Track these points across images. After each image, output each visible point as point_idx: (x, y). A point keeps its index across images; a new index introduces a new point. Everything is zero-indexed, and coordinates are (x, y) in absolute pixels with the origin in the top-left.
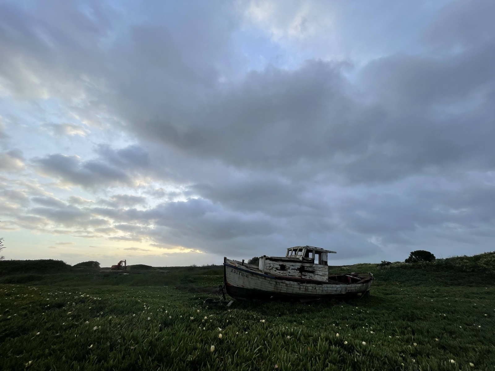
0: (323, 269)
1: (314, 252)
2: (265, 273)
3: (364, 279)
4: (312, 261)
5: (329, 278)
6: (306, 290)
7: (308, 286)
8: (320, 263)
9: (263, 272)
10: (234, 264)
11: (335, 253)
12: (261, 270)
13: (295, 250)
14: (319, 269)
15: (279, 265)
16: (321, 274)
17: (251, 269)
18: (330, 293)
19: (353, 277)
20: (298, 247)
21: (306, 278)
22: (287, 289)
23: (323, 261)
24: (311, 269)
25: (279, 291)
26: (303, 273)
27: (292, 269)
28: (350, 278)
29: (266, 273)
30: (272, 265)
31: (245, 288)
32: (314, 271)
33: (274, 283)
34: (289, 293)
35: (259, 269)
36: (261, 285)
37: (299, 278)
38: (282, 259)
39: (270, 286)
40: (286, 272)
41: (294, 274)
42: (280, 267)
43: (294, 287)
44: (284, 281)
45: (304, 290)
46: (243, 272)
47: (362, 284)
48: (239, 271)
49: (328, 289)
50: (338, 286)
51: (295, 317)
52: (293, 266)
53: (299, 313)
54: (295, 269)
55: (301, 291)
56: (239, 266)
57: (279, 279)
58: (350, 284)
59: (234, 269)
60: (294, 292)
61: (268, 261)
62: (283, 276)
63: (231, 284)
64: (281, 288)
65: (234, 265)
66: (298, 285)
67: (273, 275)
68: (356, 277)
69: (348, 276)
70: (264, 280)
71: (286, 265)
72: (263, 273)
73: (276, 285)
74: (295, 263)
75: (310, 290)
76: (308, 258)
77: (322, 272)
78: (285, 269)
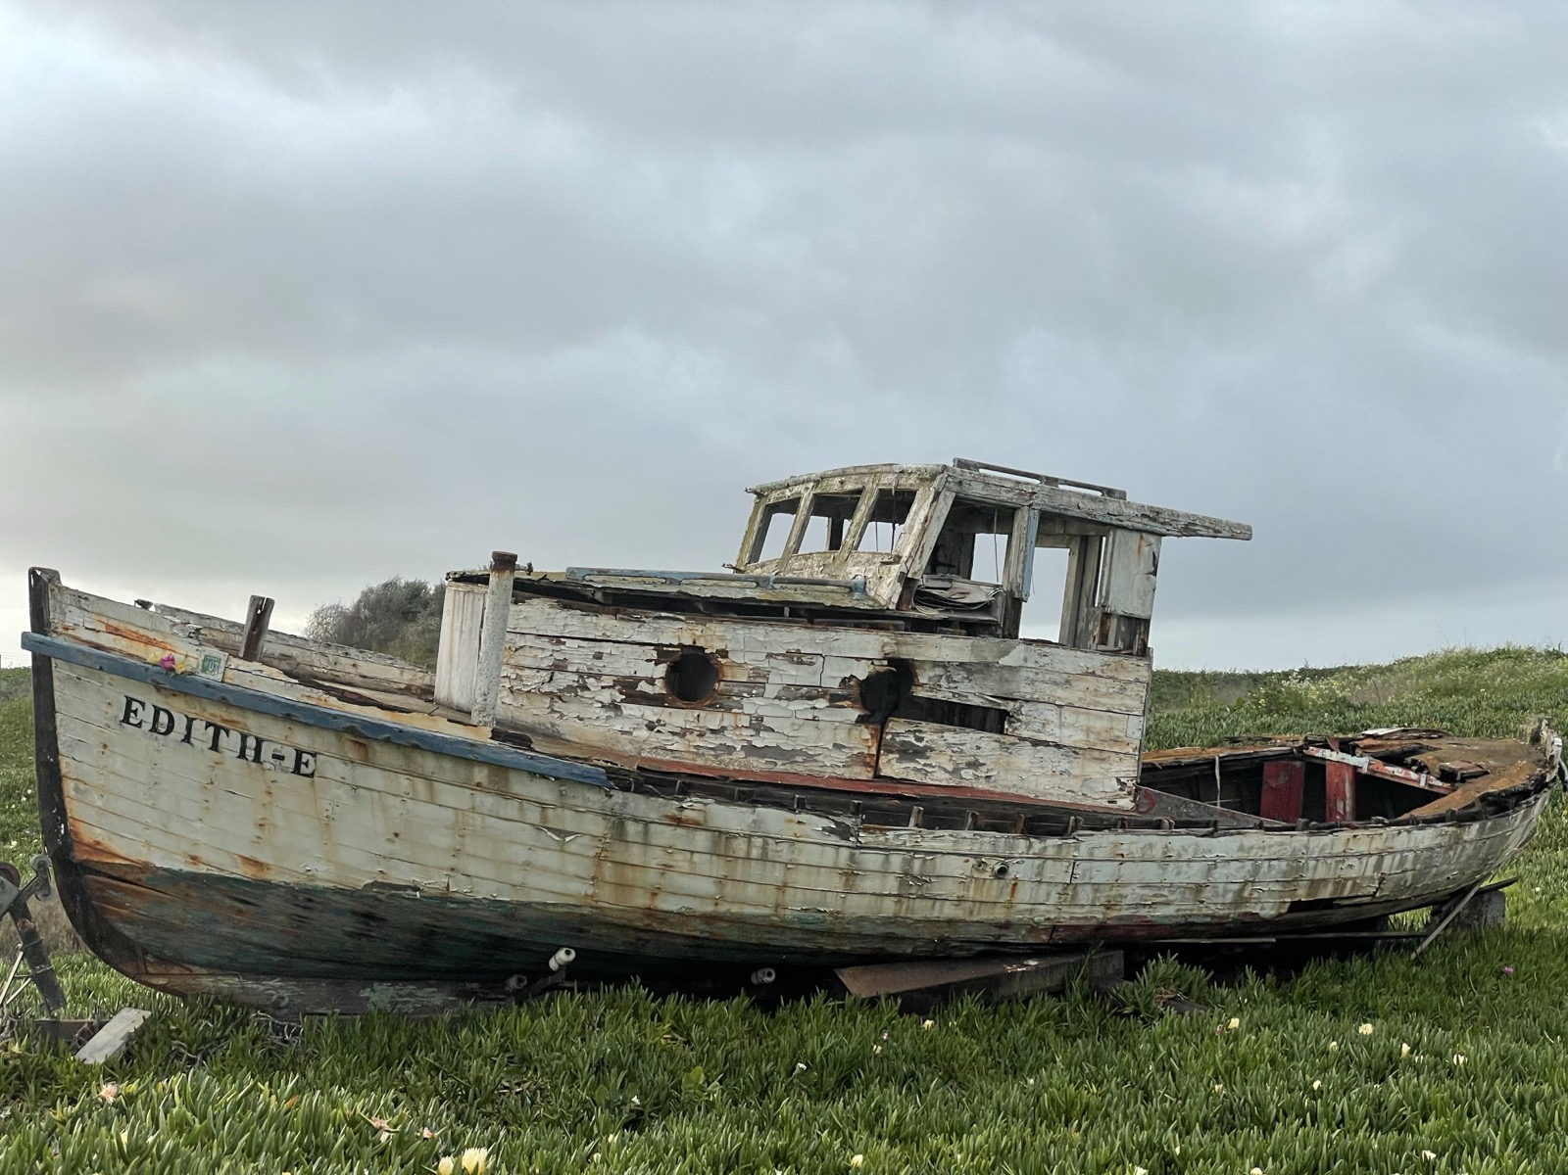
0: (1104, 686)
1: (1026, 522)
2: (495, 735)
3: (1479, 782)
4: (998, 615)
5: (1150, 775)
6: (914, 883)
7: (937, 845)
8: (1074, 639)
9: (475, 719)
10: (149, 642)
11: (1242, 533)
12: (459, 698)
13: (835, 506)
14: (1062, 694)
15: (658, 647)
16: (1071, 736)
17: (343, 697)
18: (1143, 912)
19: (1378, 765)
20: (872, 471)
21: (918, 778)
22: (720, 881)
23: (1107, 616)
24: (974, 693)
25: (641, 900)
26: (899, 729)
27: (791, 693)
28: (1348, 776)
29: (512, 734)
30: (579, 656)
31: (275, 877)
32: (1010, 706)
33: (597, 826)
34: (738, 921)
35: (440, 693)
36: (457, 852)
37: (847, 773)
38: (694, 591)
39: (549, 859)
40: (728, 720)
41: (806, 738)
42: (661, 670)
43: (789, 866)
44: (693, 807)
45: (892, 885)
46: (255, 725)
47: (1449, 829)
48: (218, 713)
49: (1129, 872)
50: (1223, 846)
51: (781, 1126)
52: (796, 658)
53: (820, 1094)
54: (812, 694)
55: (866, 899)
56: (208, 663)
57: (640, 790)
58: (1333, 829)
59: (153, 699)
60: (795, 904)
61: (539, 613)
62: (688, 759)
63: (116, 846)
64: (667, 867)
65: (154, 655)
66: (834, 839)
67: (587, 752)
68: (1407, 767)
69: (1327, 754)
70: (487, 801)
71: (724, 653)
72: (483, 736)
73: (618, 846)
74: (820, 636)
75: (949, 889)
76: (960, 585)
77: (1083, 720)
78: (720, 686)
